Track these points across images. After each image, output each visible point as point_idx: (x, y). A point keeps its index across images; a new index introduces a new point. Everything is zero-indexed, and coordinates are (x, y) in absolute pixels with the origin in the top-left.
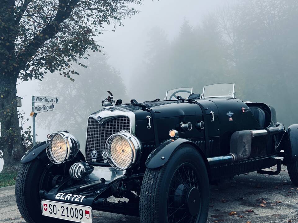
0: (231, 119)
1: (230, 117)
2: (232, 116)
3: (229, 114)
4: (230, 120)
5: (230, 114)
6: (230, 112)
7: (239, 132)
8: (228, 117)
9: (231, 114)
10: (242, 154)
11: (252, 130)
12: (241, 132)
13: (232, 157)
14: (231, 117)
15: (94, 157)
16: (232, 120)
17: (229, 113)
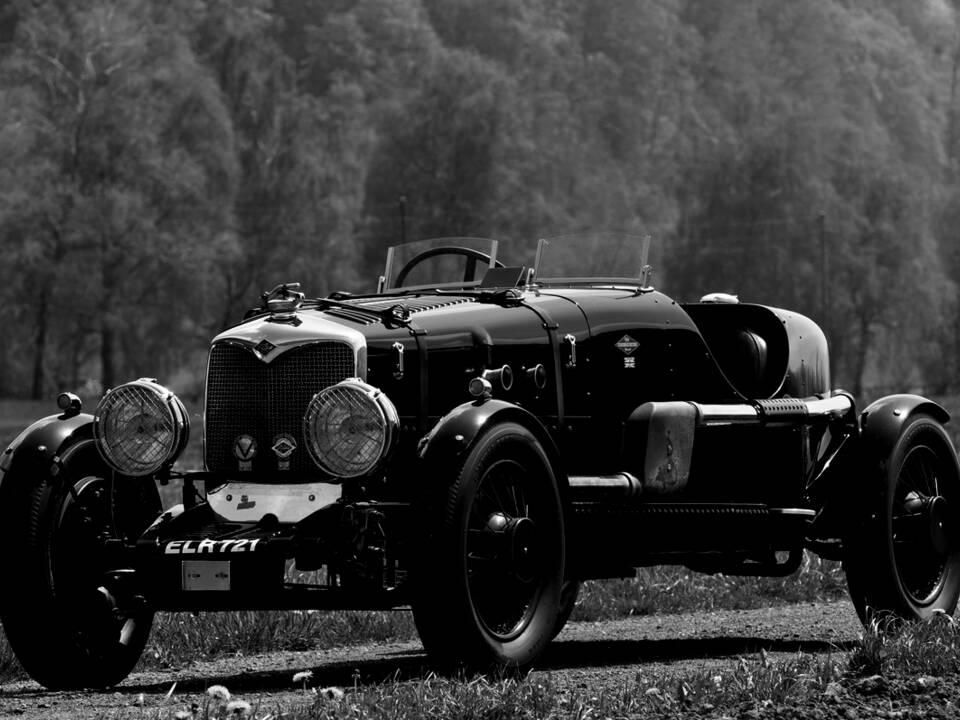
0: (630, 362)
1: (627, 356)
2: (634, 353)
3: (624, 345)
4: (627, 365)
5: (627, 344)
6: (627, 339)
7: (652, 406)
8: (622, 354)
9: (631, 345)
10: (658, 478)
11: (699, 402)
12: (658, 406)
13: (628, 483)
14: (630, 356)
15: (245, 455)
16: (632, 366)
17: (624, 341)
